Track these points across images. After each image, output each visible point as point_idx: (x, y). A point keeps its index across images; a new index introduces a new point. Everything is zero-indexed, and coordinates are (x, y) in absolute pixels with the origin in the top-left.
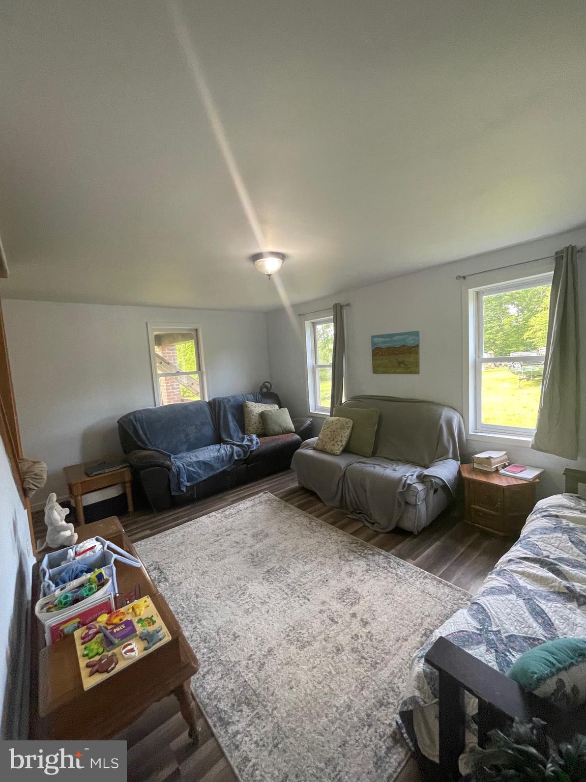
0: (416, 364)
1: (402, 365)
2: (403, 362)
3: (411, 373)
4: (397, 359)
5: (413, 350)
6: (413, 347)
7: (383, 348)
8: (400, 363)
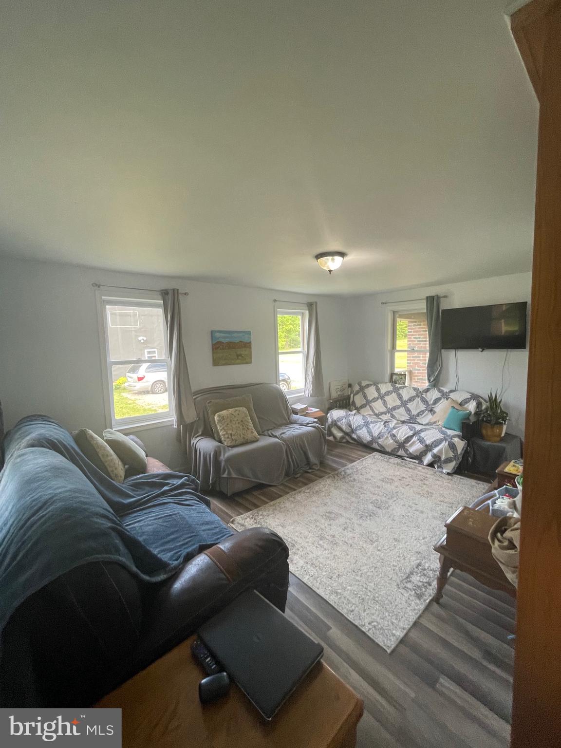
0: (250, 356)
1: (240, 357)
2: (240, 355)
3: (247, 363)
4: (236, 353)
5: (247, 345)
6: (248, 343)
7: (224, 343)
8: (238, 356)
